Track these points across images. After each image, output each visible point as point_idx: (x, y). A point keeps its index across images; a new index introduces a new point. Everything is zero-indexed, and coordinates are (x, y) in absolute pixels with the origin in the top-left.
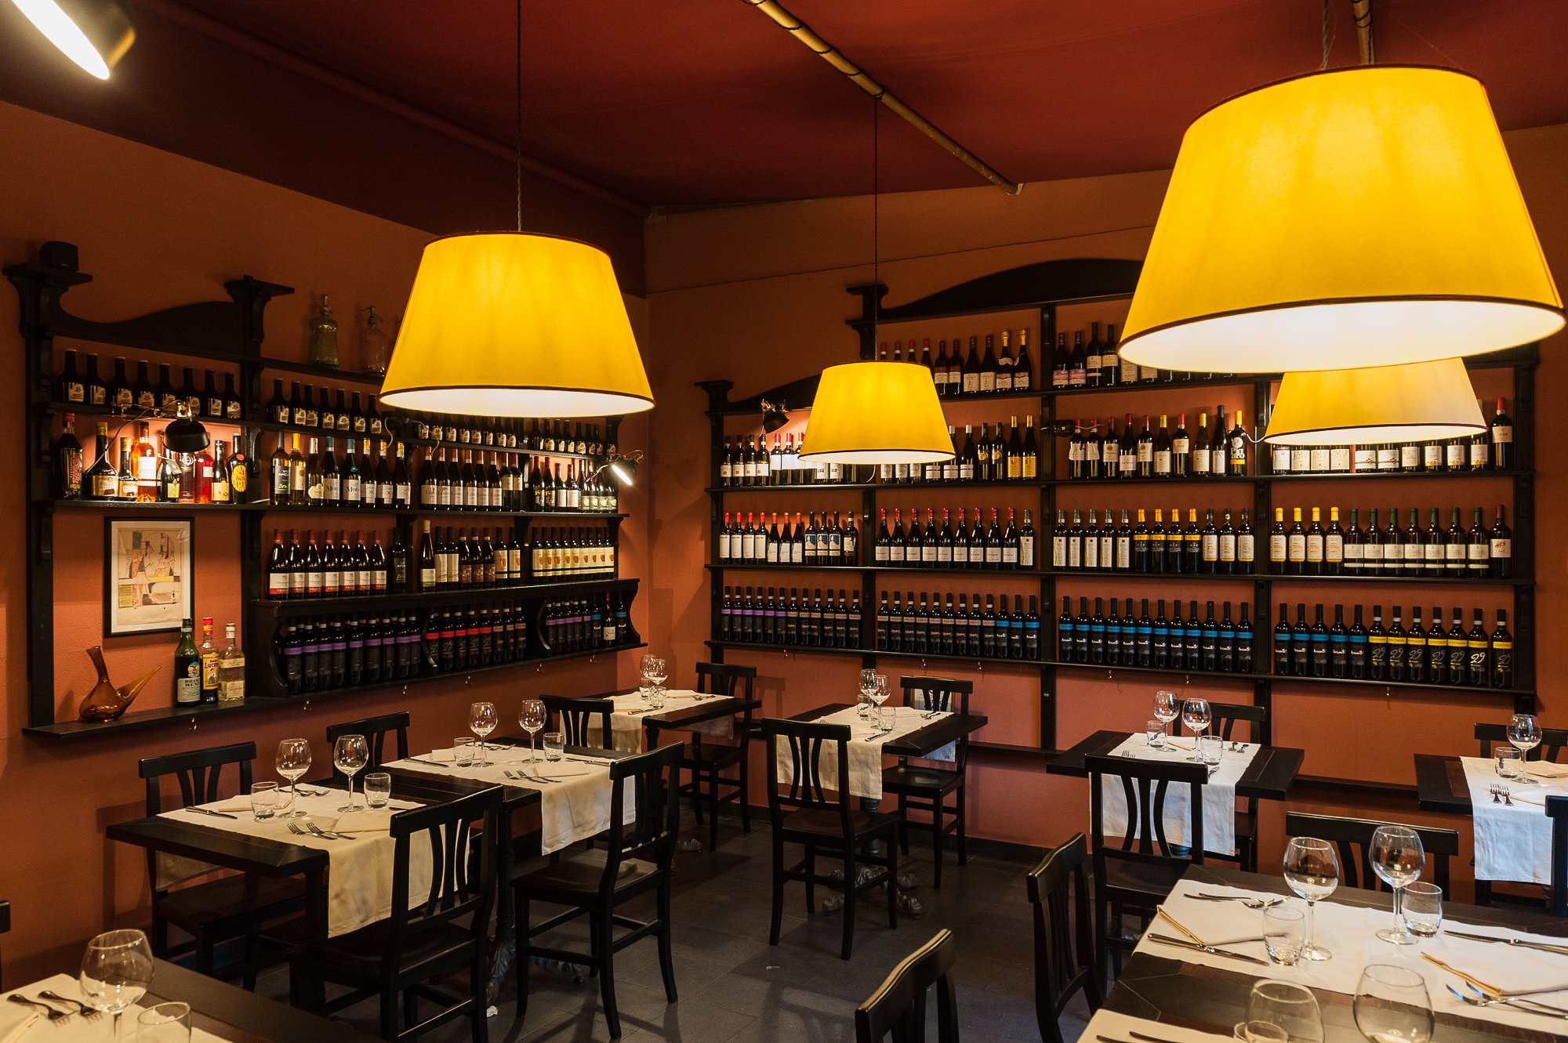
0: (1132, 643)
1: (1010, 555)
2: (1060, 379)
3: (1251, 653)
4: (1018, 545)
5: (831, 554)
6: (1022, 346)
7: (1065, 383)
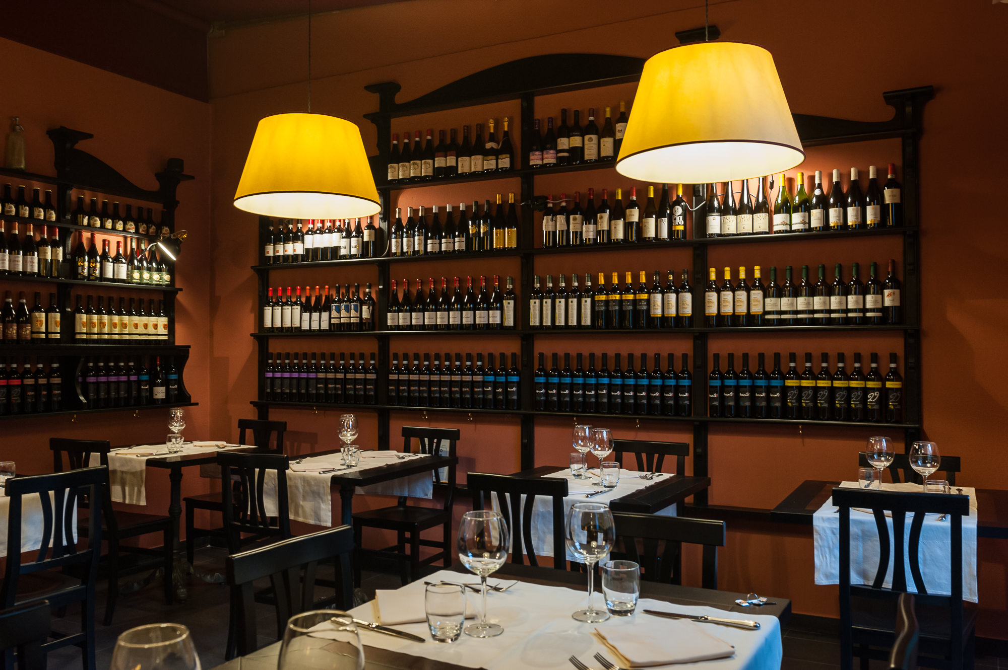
0: (593, 392)
1: (494, 317)
2: (535, 159)
3: (690, 398)
4: (501, 309)
5: (352, 320)
6: (505, 132)
7: (539, 162)
